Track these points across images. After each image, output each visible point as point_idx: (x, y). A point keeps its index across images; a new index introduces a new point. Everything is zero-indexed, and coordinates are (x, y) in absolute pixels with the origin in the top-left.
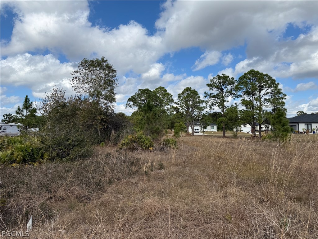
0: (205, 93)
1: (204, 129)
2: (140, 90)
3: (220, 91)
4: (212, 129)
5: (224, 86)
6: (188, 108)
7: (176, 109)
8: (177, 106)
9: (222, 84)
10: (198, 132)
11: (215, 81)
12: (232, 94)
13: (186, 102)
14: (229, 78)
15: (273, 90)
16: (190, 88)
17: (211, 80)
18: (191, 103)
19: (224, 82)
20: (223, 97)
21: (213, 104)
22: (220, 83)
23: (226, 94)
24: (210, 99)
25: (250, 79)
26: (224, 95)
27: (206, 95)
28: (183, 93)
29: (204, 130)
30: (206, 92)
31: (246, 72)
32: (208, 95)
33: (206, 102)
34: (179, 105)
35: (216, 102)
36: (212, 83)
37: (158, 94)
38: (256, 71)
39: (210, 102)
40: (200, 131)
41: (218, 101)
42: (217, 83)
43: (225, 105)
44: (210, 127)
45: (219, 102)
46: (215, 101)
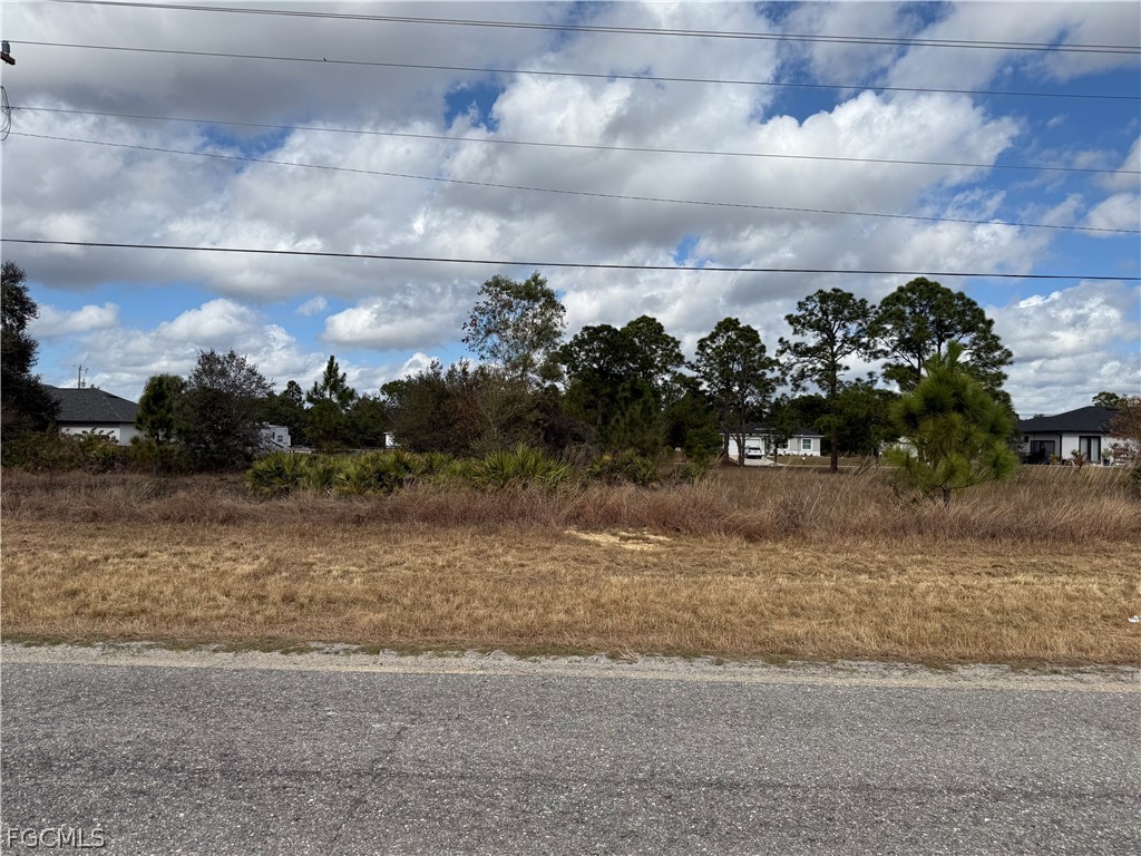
0: (781, 340)
1: (777, 447)
2: (586, 329)
3: (825, 336)
4: (805, 448)
5: (837, 323)
6: (728, 381)
7: (692, 384)
8: (695, 374)
9: (830, 317)
10: (760, 457)
11: (810, 307)
12: (860, 345)
13: (724, 363)
14: (854, 300)
15: (975, 339)
16: (737, 320)
17: (799, 303)
18: (737, 367)
19: (836, 312)
20: (834, 355)
21: (802, 375)
22: (825, 313)
23: (841, 347)
24: (794, 360)
25: (912, 305)
26: (835, 348)
27: (785, 346)
28: (713, 337)
29: (776, 451)
30: (785, 340)
31: (904, 285)
32: (789, 348)
33: (785, 369)
34: (699, 371)
35: (813, 369)
36: (803, 312)
37: (636, 340)
38: (932, 284)
39: (796, 367)
40: (763, 453)
41: (819, 366)
42: (816, 312)
43: (840, 378)
44: (799, 442)
45: (820, 370)
46: (810, 366)
